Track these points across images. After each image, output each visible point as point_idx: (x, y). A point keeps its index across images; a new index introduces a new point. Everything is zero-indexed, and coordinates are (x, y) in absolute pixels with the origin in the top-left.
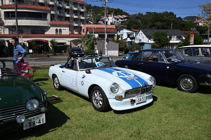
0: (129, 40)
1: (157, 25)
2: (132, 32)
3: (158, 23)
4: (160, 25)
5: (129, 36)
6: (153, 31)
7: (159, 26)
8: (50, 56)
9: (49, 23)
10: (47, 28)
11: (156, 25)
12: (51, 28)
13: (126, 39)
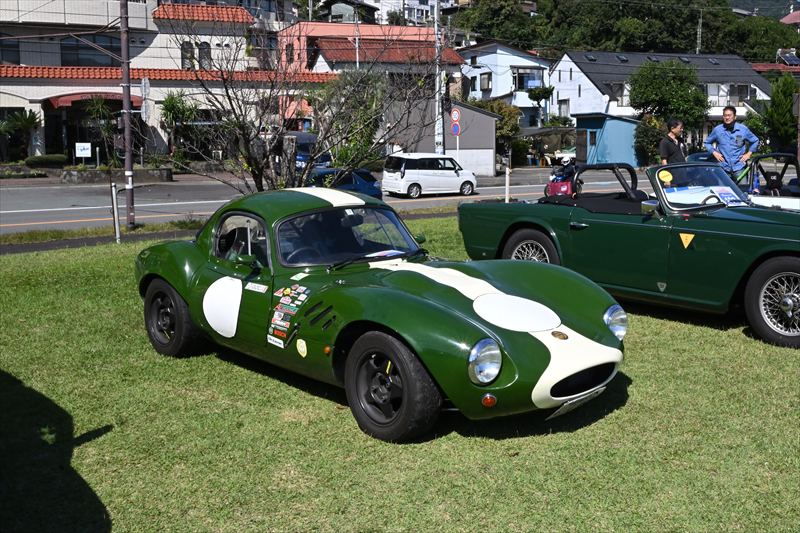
0: (523, 100)
1: (623, 29)
2: (537, 65)
3: (630, 24)
4: (638, 33)
5: (521, 81)
6: (623, 61)
7: (632, 36)
8: (174, 177)
9: (150, 16)
10: (140, 39)
11: (619, 30)
12: (161, 39)
13: (511, 95)
